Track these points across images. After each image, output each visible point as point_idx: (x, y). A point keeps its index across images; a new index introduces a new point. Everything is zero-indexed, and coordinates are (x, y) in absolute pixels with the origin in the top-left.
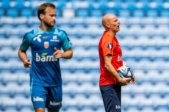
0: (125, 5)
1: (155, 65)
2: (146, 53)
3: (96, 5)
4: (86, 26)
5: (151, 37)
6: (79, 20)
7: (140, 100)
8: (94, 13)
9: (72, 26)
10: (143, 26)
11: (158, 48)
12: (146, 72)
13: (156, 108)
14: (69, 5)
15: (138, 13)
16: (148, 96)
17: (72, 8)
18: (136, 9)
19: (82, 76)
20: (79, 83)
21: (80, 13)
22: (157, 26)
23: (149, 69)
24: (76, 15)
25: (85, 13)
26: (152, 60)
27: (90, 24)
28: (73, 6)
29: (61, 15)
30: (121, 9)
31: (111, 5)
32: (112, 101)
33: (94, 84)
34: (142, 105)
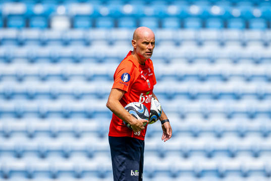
0: (150, 10)
1: (197, 105)
2: (184, 86)
3: (104, 10)
4: (87, 43)
5: (191, 61)
6: (78, 34)
7: (174, 162)
8: (101, 22)
9: (66, 43)
10: (178, 43)
11: (202, 78)
12: (183, 117)
13: (199, 174)
14: (61, 9)
15: (171, 23)
16: (186, 155)
17: (66, 15)
18: (167, 16)
19: (81, 123)
20: (77, 135)
21: (79, 23)
22: (200, 43)
23: (188, 112)
24: (73, 26)
25: (86, 23)
26: (192, 97)
27: (94, 40)
28: (67, 11)
29: (49, 26)
30: (144, 16)
31: (128, 9)
32: (125, 163)
33: (101, 136)
34: (177, 169)
